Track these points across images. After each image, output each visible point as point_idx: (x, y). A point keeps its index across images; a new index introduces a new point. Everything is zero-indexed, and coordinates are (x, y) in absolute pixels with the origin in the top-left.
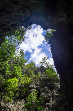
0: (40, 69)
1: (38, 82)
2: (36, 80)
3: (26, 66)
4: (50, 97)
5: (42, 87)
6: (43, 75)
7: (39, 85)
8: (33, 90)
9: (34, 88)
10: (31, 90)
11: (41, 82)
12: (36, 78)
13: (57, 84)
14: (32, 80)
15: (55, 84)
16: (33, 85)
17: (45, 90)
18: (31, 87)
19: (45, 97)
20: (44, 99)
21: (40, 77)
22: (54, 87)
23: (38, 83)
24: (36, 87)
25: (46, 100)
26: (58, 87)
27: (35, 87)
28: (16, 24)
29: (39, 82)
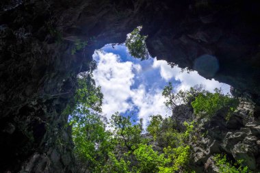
0: (178, 116)
1: (201, 139)
2: (193, 139)
3: (147, 135)
4: (255, 142)
5: (220, 140)
6: (195, 120)
7: (211, 142)
8: (209, 161)
9: (206, 157)
10: (207, 165)
11: (209, 134)
12: (188, 137)
13: (239, 109)
14: (188, 147)
15: (236, 111)
16: (199, 153)
17: (231, 139)
18: (200, 160)
19: (247, 150)
20: (249, 156)
21: (194, 129)
22: (241, 118)
23: (204, 141)
24: (208, 149)
25: (253, 154)
26: (248, 111)
27: (207, 153)
28: (68, 79)
29: (205, 137)
